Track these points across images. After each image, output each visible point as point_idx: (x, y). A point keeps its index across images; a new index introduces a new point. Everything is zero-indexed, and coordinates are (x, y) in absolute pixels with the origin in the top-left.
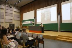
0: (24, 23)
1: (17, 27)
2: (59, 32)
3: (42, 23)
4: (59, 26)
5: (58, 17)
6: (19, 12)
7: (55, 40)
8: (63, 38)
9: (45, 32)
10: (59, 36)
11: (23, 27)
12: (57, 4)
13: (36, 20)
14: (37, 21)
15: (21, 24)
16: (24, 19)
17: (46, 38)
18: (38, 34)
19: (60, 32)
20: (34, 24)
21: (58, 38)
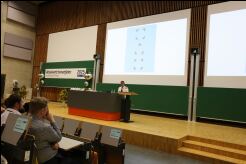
0: (51, 74)
2: (189, 121)
3: (123, 82)
5: (189, 62)
6: (32, 25)
7: (170, 152)
8: (203, 149)
9: (133, 117)
10: (188, 138)
11: (43, 89)
12: (189, 10)
13: (102, 65)
14: (107, 71)
15: (34, 79)
16: (50, 59)
17: (136, 144)
18: (101, 126)
19: (194, 122)
20: (90, 81)
21: (184, 145)
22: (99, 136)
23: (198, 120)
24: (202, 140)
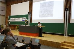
0: (12, 20)
2: (65, 36)
5: (65, 14)
7: (58, 48)
9: (43, 35)
10: (65, 42)
13: (31, 16)
15: (6, 22)
17: (45, 45)
18: (32, 38)
19: (67, 36)
20: (27, 22)
21: (63, 45)
22: (31, 42)
23: (68, 36)
24: (70, 43)
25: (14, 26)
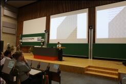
0: (25, 40)
1: (9, 48)
2: (89, 59)
4: (91, 48)
6: (15, 17)
7: (81, 74)
9: (64, 58)
10: (89, 67)
11: (21, 47)
12: (88, 9)
13: (49, 35)
14: (51, 38)
15: (17, 43)
18: (49, 63)
19: (91, 59)
20: (43, 43)
21: (87, 70)
23: (93, 58)
24: (96, 67)
25: (27, 47)
